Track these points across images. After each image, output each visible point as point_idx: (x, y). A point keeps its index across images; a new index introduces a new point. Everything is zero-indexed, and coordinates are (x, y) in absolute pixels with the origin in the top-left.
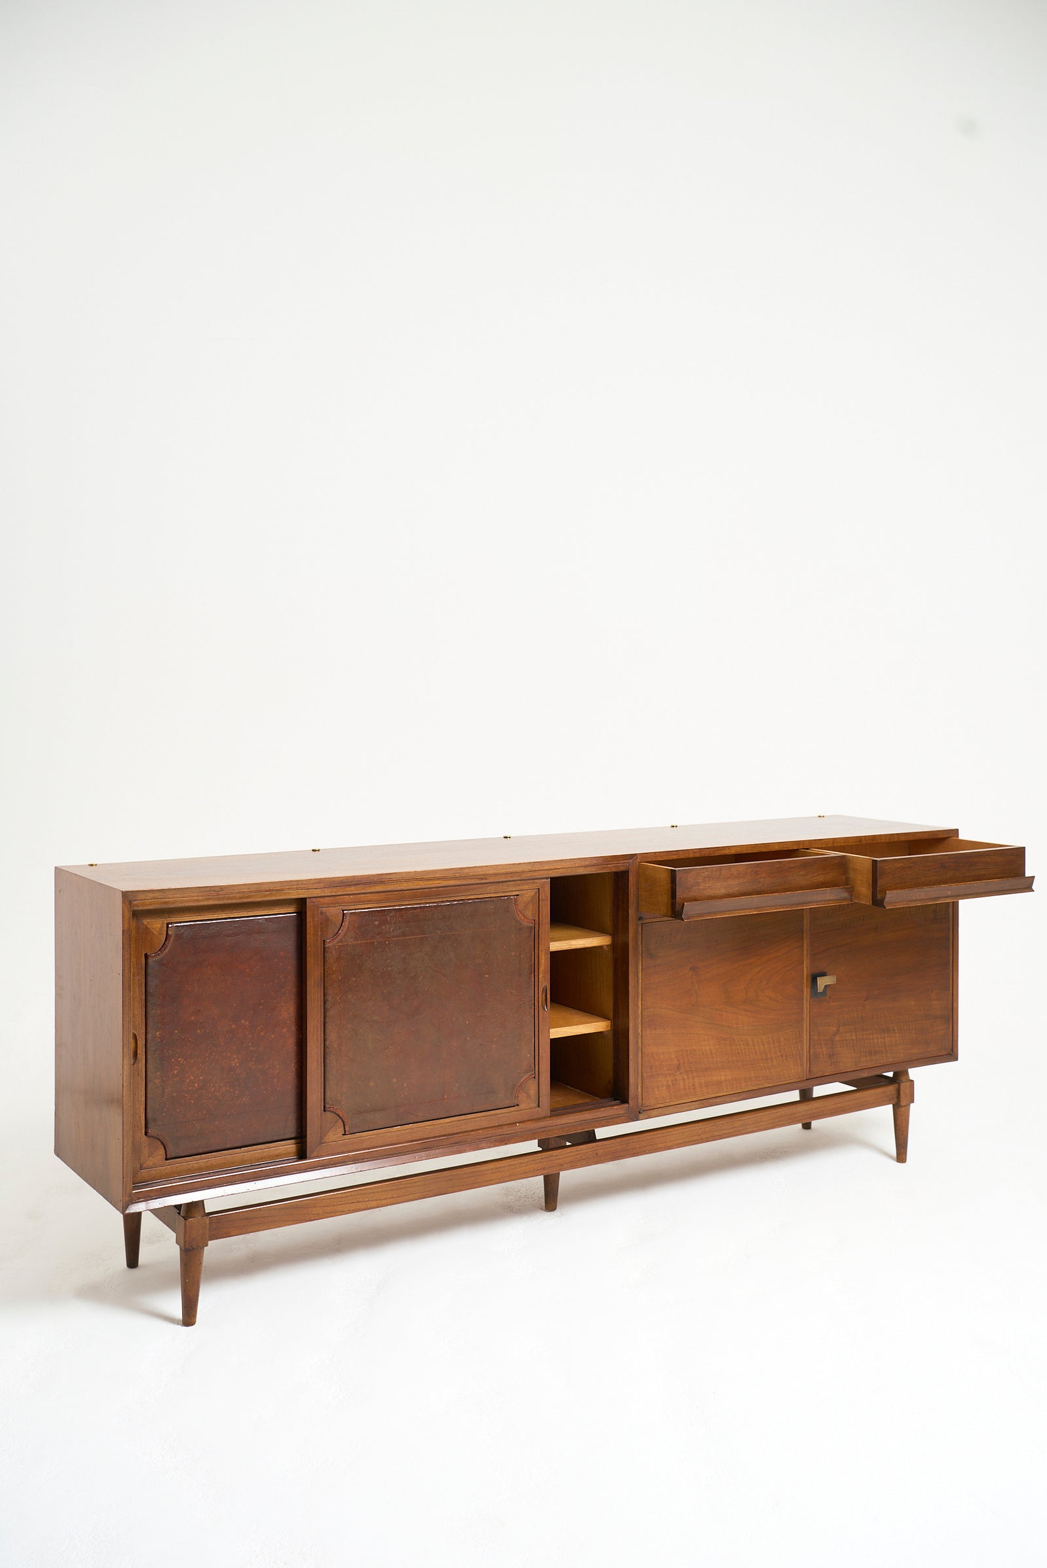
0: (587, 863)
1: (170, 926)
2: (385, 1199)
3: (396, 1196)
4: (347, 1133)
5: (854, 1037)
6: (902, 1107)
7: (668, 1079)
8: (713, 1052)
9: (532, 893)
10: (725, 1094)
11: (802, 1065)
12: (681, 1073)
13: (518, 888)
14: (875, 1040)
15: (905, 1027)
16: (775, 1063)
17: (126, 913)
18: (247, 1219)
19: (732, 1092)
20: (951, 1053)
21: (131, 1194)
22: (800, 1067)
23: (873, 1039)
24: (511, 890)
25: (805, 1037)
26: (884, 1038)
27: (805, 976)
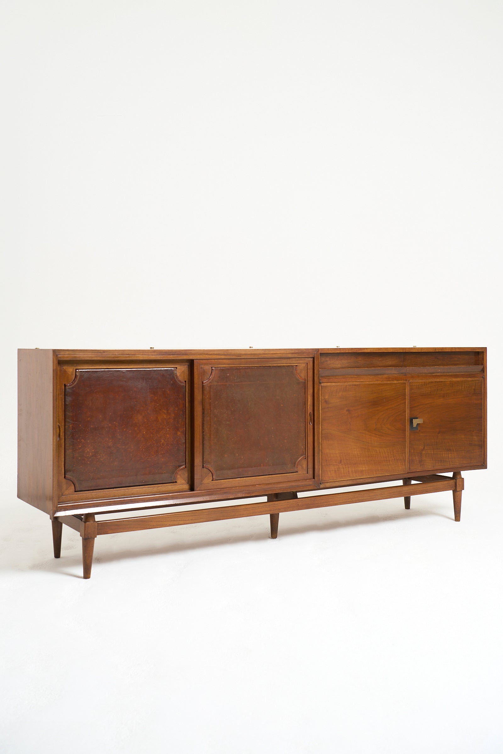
0: (293, 352)
1: (77, 370)
2: (188, 520)
3: (194, 519)
4: (214, 479)
5: (432, 453)
6: (457, 491)
7: (335, 467)
8: (359, 455)
9: (304, 365)
10: (365, 477)
11: (405, 465)
12: (342, 465)
13: (297, 362)
14: (444, 455)
15: (459, 449)
16: (391, 463)
17: (55, 361)
18: (117, 525)
19: (369, 477)
20: (483, 464)
21: (57, 507)
22: (404, 466)
23: (442, 454)
24: (293, 362)
25: (407, 451)
26: (448, 454)
27: (407, 418)
